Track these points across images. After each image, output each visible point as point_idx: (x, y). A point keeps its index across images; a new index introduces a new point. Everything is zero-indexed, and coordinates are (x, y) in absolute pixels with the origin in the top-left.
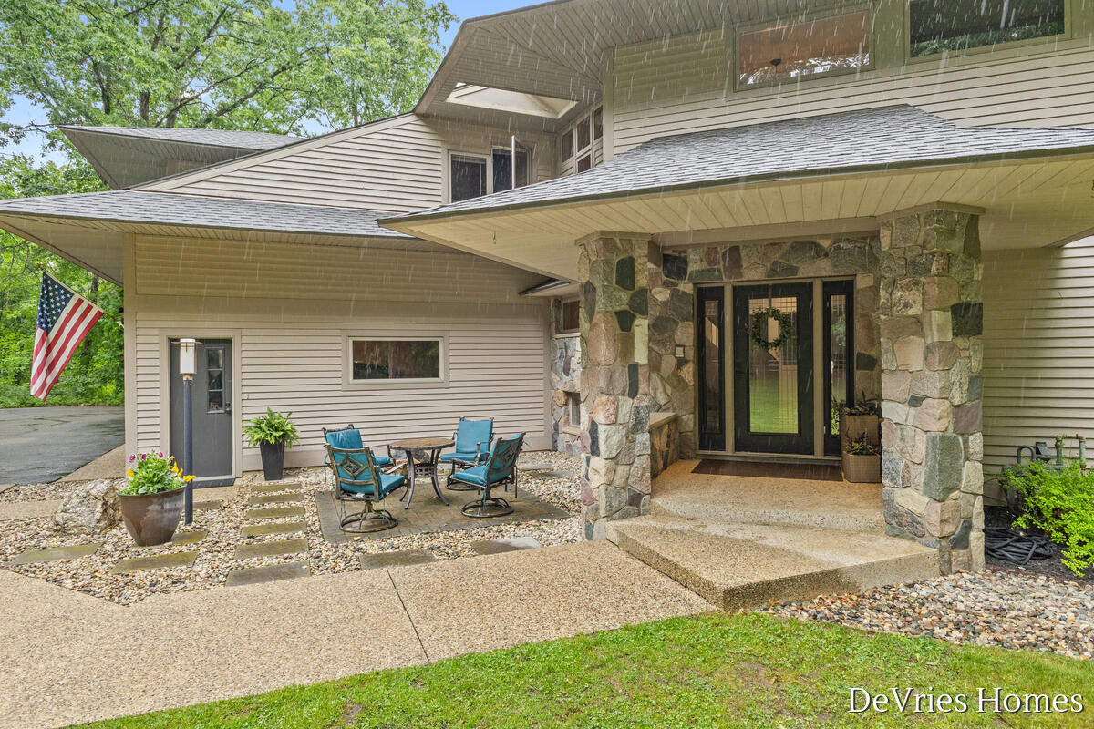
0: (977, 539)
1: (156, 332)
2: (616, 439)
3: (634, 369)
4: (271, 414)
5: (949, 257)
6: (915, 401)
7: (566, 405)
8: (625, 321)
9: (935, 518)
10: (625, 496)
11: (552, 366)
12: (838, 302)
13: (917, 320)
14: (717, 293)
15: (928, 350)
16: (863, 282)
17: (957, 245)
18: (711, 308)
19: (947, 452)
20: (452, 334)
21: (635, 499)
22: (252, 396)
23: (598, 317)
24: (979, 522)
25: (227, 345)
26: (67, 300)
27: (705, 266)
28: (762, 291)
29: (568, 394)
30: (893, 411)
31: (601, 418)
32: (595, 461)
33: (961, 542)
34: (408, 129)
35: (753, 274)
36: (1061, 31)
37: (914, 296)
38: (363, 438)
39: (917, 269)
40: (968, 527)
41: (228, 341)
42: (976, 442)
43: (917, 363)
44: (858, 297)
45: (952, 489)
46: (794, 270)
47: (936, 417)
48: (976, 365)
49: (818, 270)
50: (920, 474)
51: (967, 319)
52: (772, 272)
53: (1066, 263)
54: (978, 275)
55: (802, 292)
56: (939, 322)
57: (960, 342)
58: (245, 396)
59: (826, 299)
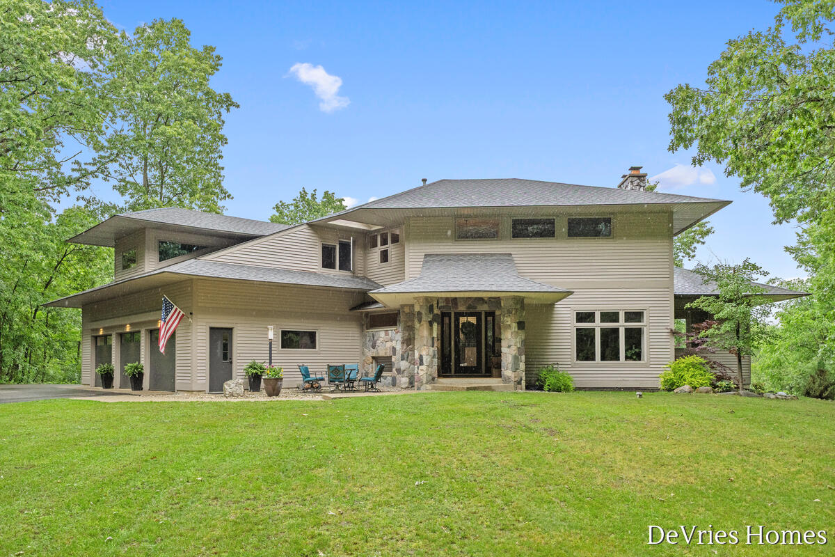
0: (523, 383)
1: (204, 324)
2: (428, 360)
3: (433, 338)
4: (254, 363)
5: (517, 309)
6: (509, 347)
7: (372, 363)
8: (431, 324)
9: (513, 376)
10: (431, 377)
11: (364, 345)
12: (490, 318)
13: (509, 325)
14: (449, 315)
15: (512, 333)
16: (497, 313)
17: (519, 306)
18: (446, 320)
19: (516, 359)
20: (322, 328)
21: (433, 379)
22: (241, 355)
23: (422, 322)
24: (524, 378)
25: (230, 331)
26: (172, 309)
27: (445, 304)
28: (463, 314)
29: (373, 358)
30: (504, 350)
31: (424, 353)
32: (421, 367)
33: (519, 383)
34: (303, 232)
35: (462, 308)
36: (554, 236)
37: (509, 319)
38: (309, 370)
39: (509, 312)
40: (521, 380)
41: (231, 329)
42: (523, 358)
43: (509, 337)
44: (496, 318)
45: (517, 369)
46: (476, 308)
47: (514, 351)
48: (523, 337)
49: (484, 308)
50: (510, 366)
51: (521, 325)
52: (469, 308)
53: (555, 309)
54: (524, 314)
55: (478, 315)
56: (514, 326)
57: (520, 331)
58: (238, 355)
59: (486, 319)
